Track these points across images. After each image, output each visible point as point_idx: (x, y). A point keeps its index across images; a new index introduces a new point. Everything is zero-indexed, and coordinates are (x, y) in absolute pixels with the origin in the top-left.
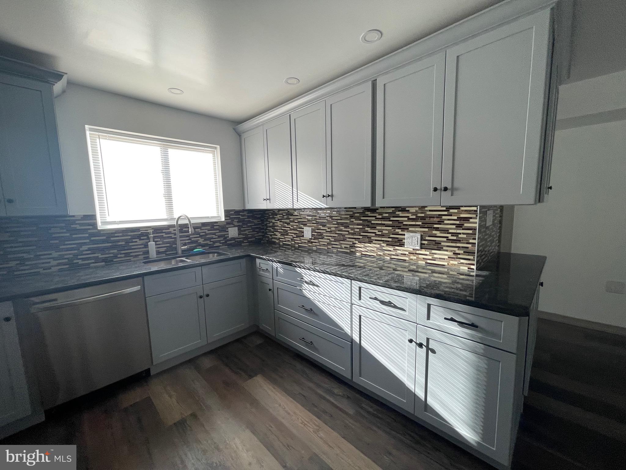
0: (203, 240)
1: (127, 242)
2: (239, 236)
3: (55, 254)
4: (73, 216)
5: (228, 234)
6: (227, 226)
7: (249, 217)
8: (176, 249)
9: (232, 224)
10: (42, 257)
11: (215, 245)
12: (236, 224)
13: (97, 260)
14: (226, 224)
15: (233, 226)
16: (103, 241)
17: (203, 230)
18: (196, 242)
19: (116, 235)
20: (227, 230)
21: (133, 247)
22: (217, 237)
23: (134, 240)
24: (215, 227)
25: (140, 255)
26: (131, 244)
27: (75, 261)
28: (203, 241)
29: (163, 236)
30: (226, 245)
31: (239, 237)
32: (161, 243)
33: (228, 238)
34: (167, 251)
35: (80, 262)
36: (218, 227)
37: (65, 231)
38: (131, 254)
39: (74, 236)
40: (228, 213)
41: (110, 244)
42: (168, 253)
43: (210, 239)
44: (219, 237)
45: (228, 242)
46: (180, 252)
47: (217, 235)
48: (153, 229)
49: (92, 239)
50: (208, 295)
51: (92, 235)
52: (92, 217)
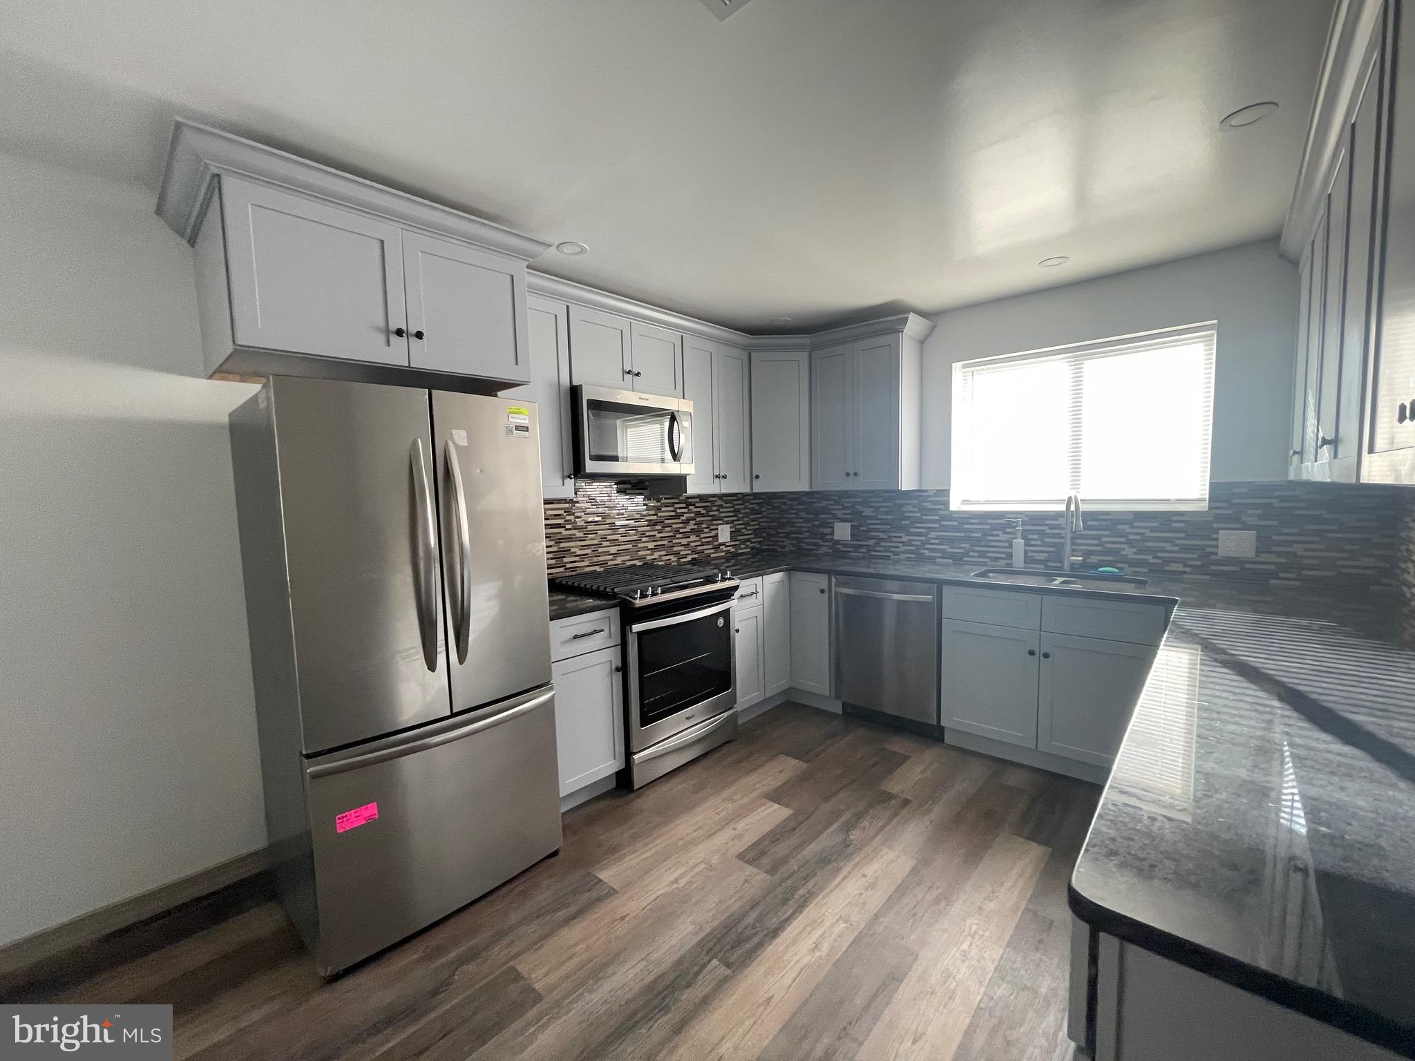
0: (1135, 550)
1: (986, 534)
2: (1257, 556)
3: (905, 538)
4: (926, 491)
5: (1216, 547)
6: (1215, 526)
8: (1060, 559)
9: (1238, 521)
10: (894, 539)
11: (1166, 568)
12: (1252, 521)
13: (945, 555)
14: (1211, 519)
15: (1239, 526)
16: (955, 529)
17: (1138, 527)
18: (1116, 552)
19: (972, 521)
20: (1214, 536)
21: (992, 544)
22: (1176, 549)
23: (995, 533)
24: (1174, 525)
25: (1001, 558)
26: (990, 538)
27: (922, 551)
28: (1135, 553)
29: (1044, 531)
30: (1206, 574)
31: (1258, 559)
32: (1039, 543)
33: (1213, 557)
34: (1049, 561)
35: (927, 553)
36: (1182, 525)
37: (917, 509)
38: (989, 555)
39: (924, 517)
40: (1218, 492)
41: (962, 534)
42: (1049, 564)
43: (1153, 551)
44: (1185, 549)
45: (1213, 567)
46: (1066, 566)
47: (1176, 545)
48: (1027, 516)
49: (943, 523)
50: (1046, 656)
51: (943, 518)
52: (945, 493)
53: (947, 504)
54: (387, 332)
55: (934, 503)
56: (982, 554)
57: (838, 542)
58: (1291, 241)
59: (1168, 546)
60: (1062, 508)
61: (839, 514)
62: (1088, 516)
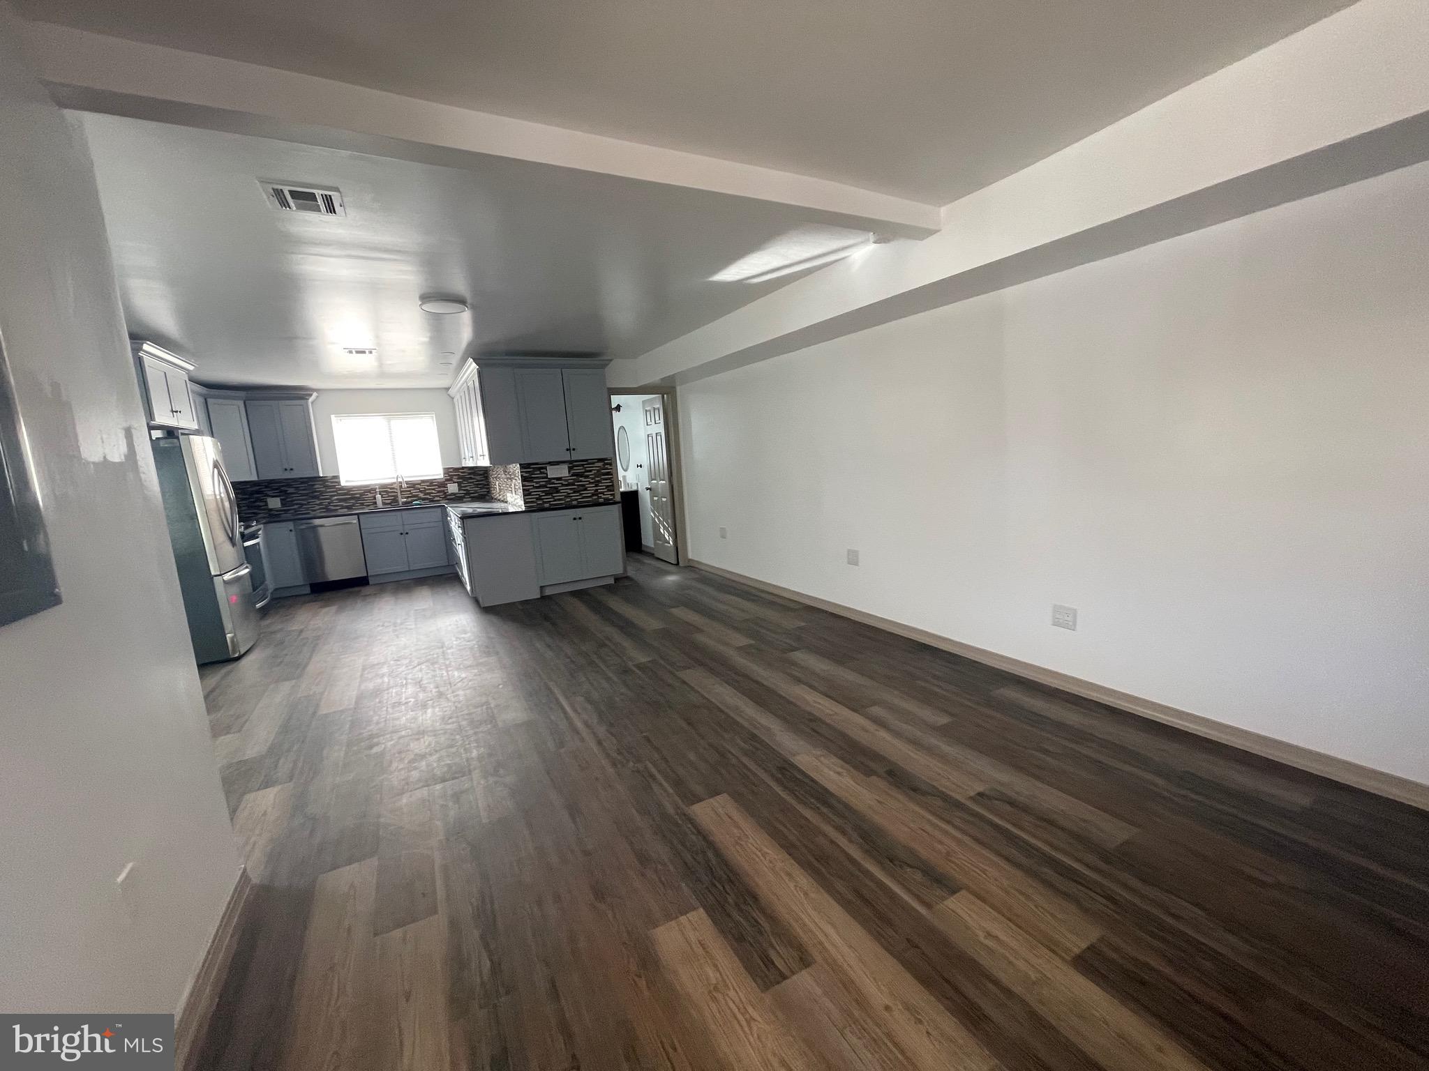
0: (423, 494)
1: (361, 495)
2: (459, 491)
4: (326, 477)
5: (448, 490)
6: (447, 483)
7: (470, 474)
8: (397, 501)
9: (452, 480)
11: (435, 499)
12: (455, 480)
13: (342, 507)
14: (445, 481)
15: (453, 482)
16: (345, 494)
17: (423, 486)
18: (417, 496)
19: (353, 490)
20: (446, 486)
21: (365, 499)
23: (366, 494)
24: (435, 484)
25: (370, 505)
26: (364, 497)
27: (328, 507)
29: (388, 491)
30: (447, 500)
31: (459, 493)
32: (386, 496)
33: (447, 493)
34: (392, 503)
35: (332, 508)
36: (437, 484)
37: (322, 487)
38: (365, 504)
39: (328, 490)
40: (447, 471)
41: (350, 496)
43: (429, 494)
44: (439, 492)
45: (448, 497)
46: (400, 503)
47: (436, 491)
48: (379, 486)
49: (338, 492)
50: (407, 533)
51: (340, 489)
52: (337, 477)
53: (339, 483)
54: (173, 411)
55: (332, 482)
56: (362, 504)
57: (271, 510)
58: (452, 392)
59: (433, 491)
60: (395, 480)
61: (269, 493)
62: (407, 483)
